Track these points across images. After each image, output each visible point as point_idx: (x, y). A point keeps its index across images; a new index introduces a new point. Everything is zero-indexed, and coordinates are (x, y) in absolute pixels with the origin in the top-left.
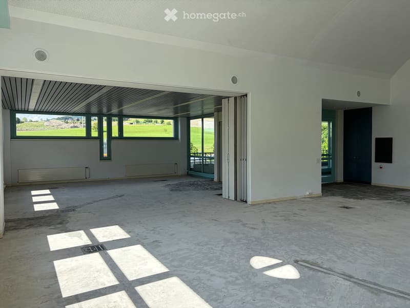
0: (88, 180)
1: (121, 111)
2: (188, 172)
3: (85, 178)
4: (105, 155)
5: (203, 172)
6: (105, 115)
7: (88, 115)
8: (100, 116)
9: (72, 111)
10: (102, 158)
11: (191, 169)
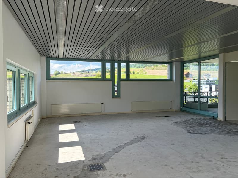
0: (103, 113)
1: (128, 57)
2: (181, 109)
3: (101, 112)
4: (116, 94)
5: (200, 110)
6: (116, 61)
7: (103, 61)
8: (112, 61)
9: (91, 58)
10: (113, 96)
11: (184, 106)
